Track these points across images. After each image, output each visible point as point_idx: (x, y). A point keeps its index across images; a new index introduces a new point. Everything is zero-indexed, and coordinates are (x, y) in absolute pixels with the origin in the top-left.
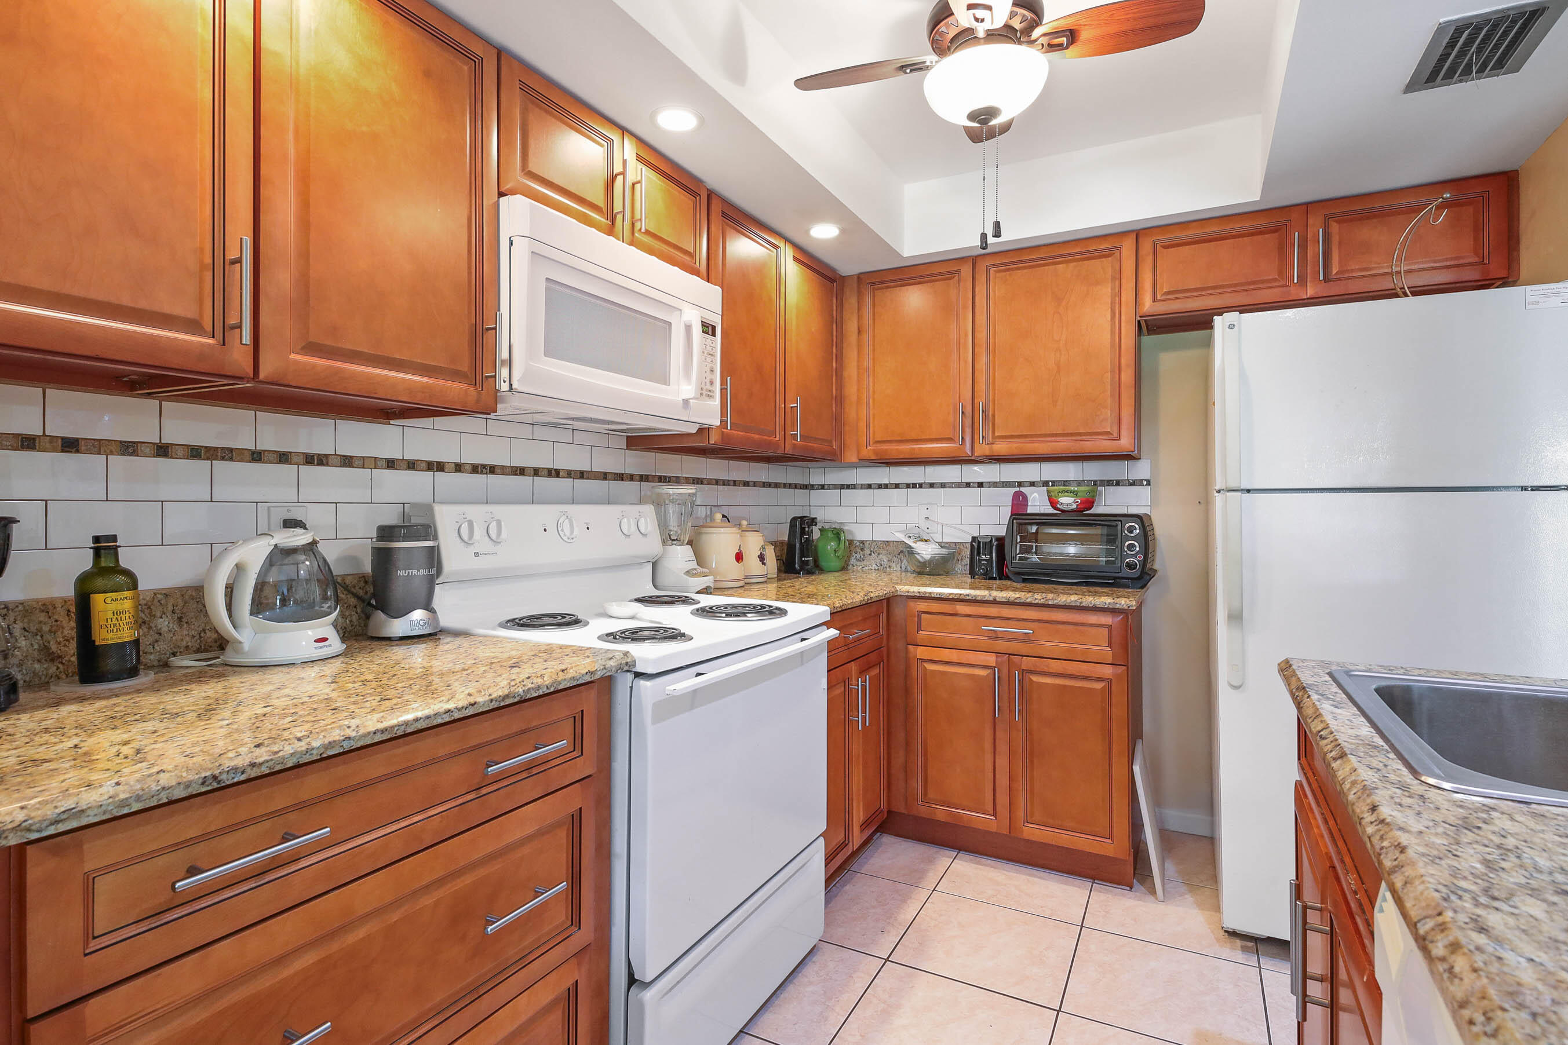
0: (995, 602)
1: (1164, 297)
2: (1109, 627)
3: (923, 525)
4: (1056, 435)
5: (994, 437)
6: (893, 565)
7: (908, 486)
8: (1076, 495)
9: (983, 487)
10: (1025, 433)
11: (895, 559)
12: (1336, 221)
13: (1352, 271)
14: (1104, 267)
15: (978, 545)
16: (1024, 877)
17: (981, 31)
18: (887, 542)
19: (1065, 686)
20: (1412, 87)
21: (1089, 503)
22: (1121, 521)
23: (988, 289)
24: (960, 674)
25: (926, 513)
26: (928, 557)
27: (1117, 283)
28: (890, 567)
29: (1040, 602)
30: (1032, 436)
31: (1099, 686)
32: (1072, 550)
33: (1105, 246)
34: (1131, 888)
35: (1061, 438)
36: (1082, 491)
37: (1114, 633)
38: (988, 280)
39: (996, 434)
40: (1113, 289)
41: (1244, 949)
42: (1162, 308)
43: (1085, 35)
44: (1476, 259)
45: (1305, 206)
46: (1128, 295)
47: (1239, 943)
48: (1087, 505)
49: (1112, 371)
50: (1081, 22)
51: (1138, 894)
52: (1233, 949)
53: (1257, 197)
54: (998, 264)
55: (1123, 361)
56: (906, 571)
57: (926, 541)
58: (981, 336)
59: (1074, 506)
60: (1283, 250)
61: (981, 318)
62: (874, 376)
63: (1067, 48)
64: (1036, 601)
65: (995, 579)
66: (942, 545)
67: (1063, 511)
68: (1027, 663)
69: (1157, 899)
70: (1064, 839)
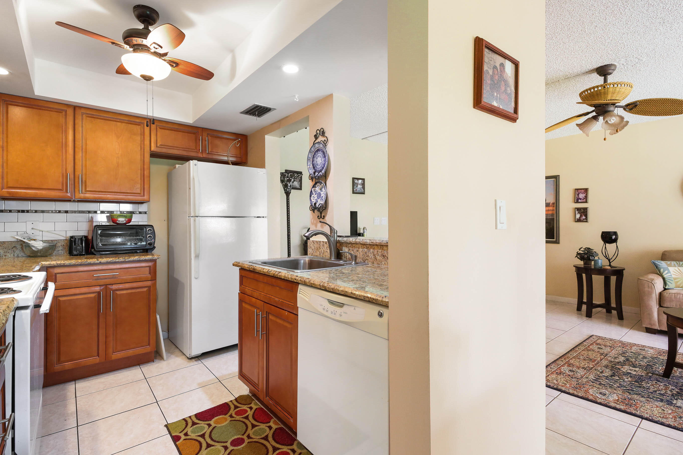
0: (100, 263)
1: (160, 146)
2: (150, 267)
3: (30, 232)
4: (117, 192)
5: (86, 191)
6: (8, 254)
7: (19, 211)
8: (126, 217)
9: (68, 213)
10: (102, 190)
11: (10, 251)
12: (210, 136)
13: (214, 152)
14: (137, 129)
15: (72, 241)
16: (112, 376)
17: (153, 50)
18: (4, 242)
19: (131, 293)
20: (242, 113)
21: (130, 221)
22: (145, 227)
23: (82, 123)
24: (80, 298)
25: (32, 226)
26: (41, 248)
27: (142, 137)
28: (5, 256)
29: (122, 261)
30: (105, 192)
31: (145, 289)
32: (119, 240)
33: (138, 121)
34: (153, 361)
35: (119, 194)
36: (128, 216)
37: (151, 268)
38: (82, 119)
39: (87, 190)
40: (141, 138)
41: (196, 361)
42: (159, 150)
43: (180, 66)
44: (240, 156)
45: (202, 129)
46: (147, 142)
47: (193, 360)
48: (128, 222)
49: (141, 170)
50: (182, 63)
51: (157, 362)
52: (193, 362)
53: (191, 122)
54: (87, 113)
55: (145, 167)
56: (18, 256)
57: (35, 240)
58: (79, 143)
59: (125, 222)
60: (197, 140)
61: (79, 136)
62: (7, 151)
63: (174, 67)
64: (121, 261)
65: (84, 255)
66: (44, 241)
67: (118, 224)
68: (114, 287)
69: (164, 360)
70: (130, 353)
